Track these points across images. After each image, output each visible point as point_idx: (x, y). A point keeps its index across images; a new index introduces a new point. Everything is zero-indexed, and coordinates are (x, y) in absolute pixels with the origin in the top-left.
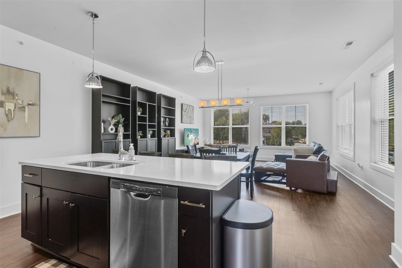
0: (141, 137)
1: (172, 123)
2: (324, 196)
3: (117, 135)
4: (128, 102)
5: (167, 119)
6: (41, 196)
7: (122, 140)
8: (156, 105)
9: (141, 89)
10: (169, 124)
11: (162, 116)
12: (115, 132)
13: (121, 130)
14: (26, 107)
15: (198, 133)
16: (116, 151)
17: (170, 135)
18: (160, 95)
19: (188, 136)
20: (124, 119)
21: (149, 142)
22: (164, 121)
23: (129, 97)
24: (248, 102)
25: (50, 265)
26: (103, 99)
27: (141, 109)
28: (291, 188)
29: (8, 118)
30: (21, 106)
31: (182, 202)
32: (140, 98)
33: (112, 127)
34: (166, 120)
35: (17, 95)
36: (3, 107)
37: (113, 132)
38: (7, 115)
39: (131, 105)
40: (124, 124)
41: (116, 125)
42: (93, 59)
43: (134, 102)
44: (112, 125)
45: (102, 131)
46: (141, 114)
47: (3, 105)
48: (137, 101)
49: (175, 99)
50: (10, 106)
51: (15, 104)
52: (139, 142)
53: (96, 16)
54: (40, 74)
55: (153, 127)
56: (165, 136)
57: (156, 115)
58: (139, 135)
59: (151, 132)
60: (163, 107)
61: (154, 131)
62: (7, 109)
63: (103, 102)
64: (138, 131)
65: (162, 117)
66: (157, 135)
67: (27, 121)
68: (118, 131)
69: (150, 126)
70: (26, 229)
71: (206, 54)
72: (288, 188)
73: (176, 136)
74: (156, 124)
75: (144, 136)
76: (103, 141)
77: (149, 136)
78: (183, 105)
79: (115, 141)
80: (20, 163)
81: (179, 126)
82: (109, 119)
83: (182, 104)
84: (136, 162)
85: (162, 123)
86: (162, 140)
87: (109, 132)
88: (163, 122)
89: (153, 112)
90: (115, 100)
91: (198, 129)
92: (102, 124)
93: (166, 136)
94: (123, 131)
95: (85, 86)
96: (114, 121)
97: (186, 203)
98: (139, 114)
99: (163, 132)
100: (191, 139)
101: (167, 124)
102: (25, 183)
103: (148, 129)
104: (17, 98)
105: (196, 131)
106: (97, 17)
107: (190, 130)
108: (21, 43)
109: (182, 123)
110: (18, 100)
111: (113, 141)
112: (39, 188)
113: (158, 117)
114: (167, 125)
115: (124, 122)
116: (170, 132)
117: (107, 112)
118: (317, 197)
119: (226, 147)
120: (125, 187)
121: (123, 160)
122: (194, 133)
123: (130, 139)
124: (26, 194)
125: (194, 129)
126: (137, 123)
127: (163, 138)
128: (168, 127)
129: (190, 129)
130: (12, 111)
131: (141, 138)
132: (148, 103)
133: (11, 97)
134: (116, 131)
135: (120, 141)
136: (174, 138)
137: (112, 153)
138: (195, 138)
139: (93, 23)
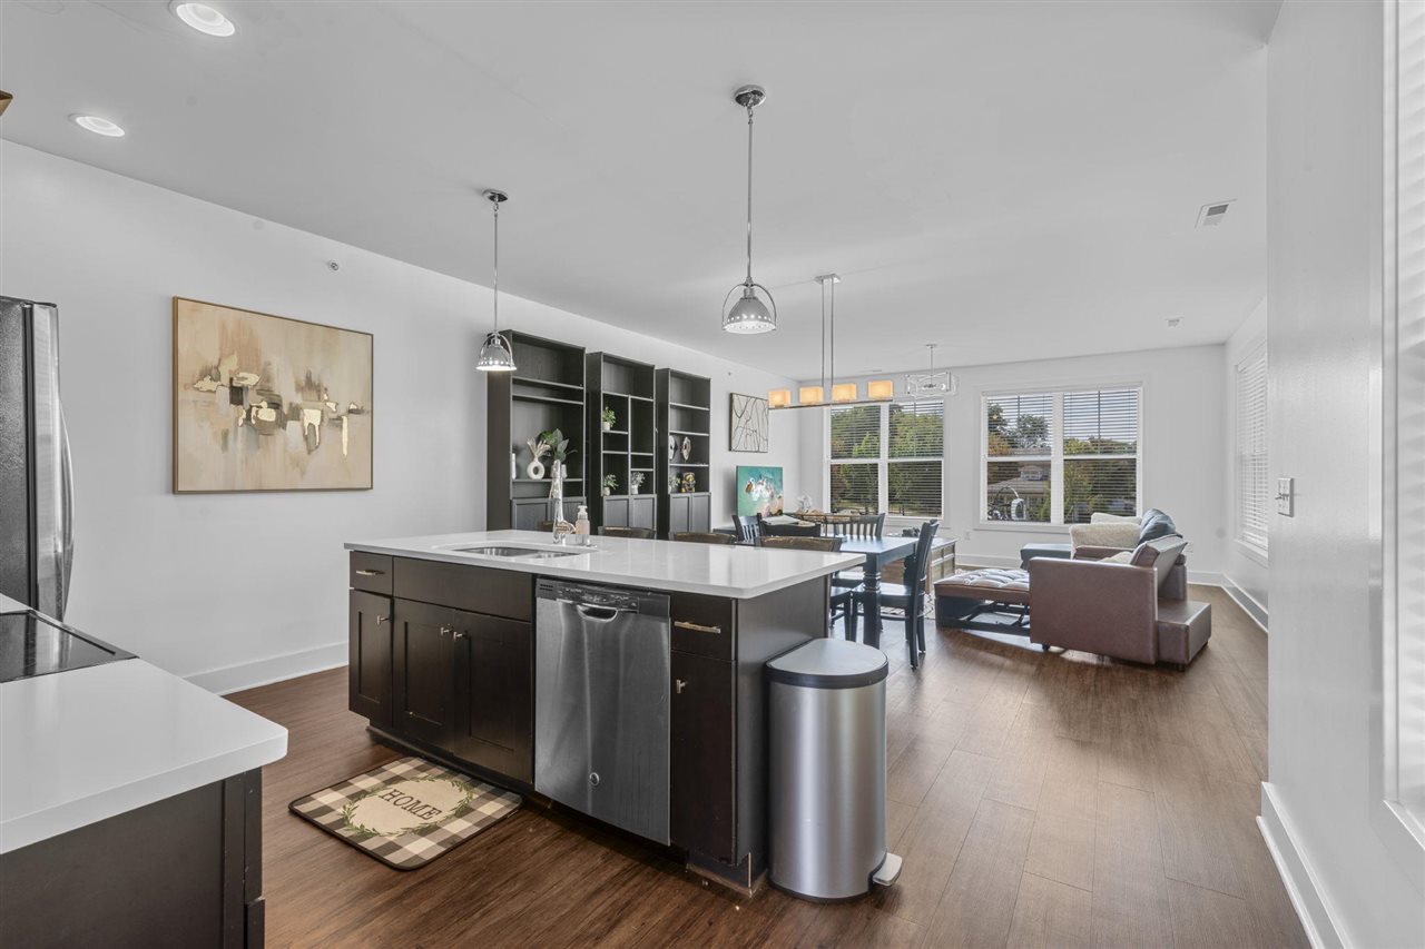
0: (613, 492)
1: (700, 450)
2: (1144, 672)
3: (549, 485)
4: (577, 395)
5: (686, 440)
6: (392, 618)
7: (560, 497)
8: (653, 400)
9: (611, 360)
10: (691, 454)
11: (670, 431)
12: (544, 478)
13: (558, 473)
14: (345, 418)
15: (781, 481)
16: (546, 526)
17: (696, 485)
18: (665, 373)
19: (749, 489)
20: (567, 441)
21: (634, 505)
22: (678, 444)
23: (580, 382)
24: (930, 386)
25: (411, 768)
26: (514, 391)
27: (612, 415)
28: (1046, 647)
29: (307, 445)
30: (335, 416)
31: (677, 623)
32: (609, 384)
33: (537, 463)
34: (682, 444)
35: (326, 389)
36: (299, 420)
37: (539, 477)
38: (306, 438)
39: (584, 403)
40: (567, 457)
41: (548, 459)
42: (496, 289)
43: (594, 394)
44: (536, 459)
45: (514, 476)
46: (611, 429)
47: (298, 415)
48: (602, 392)
49: (707, 382)
50: (312, 416)
51: (322, 413)
52: (605, 504)
53: (502, 198)
54: (372, 335)
55: (646, 462)
56: (679, 490)
57: (655, 430)
58: (608, 486)
59: (640, 478)
60: (672, 407)
61: (648, 476)
62: (306, 425)
63: (515, 398)
64: (605, 475)
65: (671, 434)
66: (656, 485)
67: (345, 452)
68: (552, 475)
69: (638, 462)
70: (360, 692)
71: (752, 291)
72: (1038, 647)
73: (711, 490)
74: (654, 454)
75: (621, 489)
76: (515, 501)
77: (634, 488)
78: (735, 397)
79: (545, 500)
80: (347, 546)
81: (720, 461)
82: (529, 443)
83: (731, 395)
84: (592, 548)
85: (671, 453)
86: (672, 501)
87: (529, 478)
88: (676, 449)
89: (646, 420)
90: (544, 391)
91: (780, 469)
92: (514, 455)
93: (683, 490)
94: (565, 475)
95: (479, 368)
96: (542, 448)
97: (687, 625)
98: (606, 427)
99: (674, 478)
100: (759, 498)
101: (685, 453)
102: (359, 589)
103: (630, 469)
104: (326, 398)
105: (773, 475)
106: (505, 199)
107: (757, 473)
108: (334, 266)
109: (730, 450)
110: (328, 401)
111: (540, 500)
112: (388, 601)
113: (658, 435)
114: (686, 458)
115: (566, 451)
116: (696, 478)
117: (525, 423)
118: (1121, 674)
119: (844, 519)
120: (567, 595)
121: (564, 545)
122: (769, 480)
123: (582, 495)
124: (360, 614)
125: (768, 469)
126: (602, 452)
127: (672, 495)
128: (688, 462)
129: (756, 469)
130: (317, 429)
131: (611, 494)
132: (630, 397)
133: (314, 395)
134: (548, 474)
135: (557, 499)
136: (707, 494)
137: (538, 530)
138: (772, 496)
139: (496, 216)
